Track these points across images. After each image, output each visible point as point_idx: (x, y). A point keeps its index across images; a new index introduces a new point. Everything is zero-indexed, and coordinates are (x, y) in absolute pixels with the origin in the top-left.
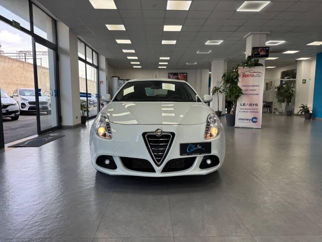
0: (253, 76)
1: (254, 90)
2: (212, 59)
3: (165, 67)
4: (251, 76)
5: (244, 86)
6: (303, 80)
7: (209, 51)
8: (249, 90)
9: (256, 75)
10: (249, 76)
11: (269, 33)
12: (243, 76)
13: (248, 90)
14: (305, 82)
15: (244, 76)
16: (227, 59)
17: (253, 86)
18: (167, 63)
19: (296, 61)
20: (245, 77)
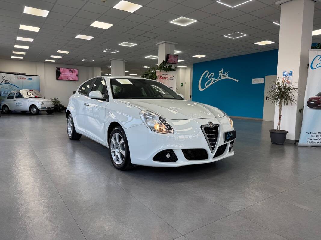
2: (113, 59)
3: (54, 61)
6: (181, 84)
7: (116, 51)
9: (170, 78)
11: (177, 44)
14: (182, 86)
15: (161, 78)
16: (126, 61)
18: (60, 57)
19: (176, 68)
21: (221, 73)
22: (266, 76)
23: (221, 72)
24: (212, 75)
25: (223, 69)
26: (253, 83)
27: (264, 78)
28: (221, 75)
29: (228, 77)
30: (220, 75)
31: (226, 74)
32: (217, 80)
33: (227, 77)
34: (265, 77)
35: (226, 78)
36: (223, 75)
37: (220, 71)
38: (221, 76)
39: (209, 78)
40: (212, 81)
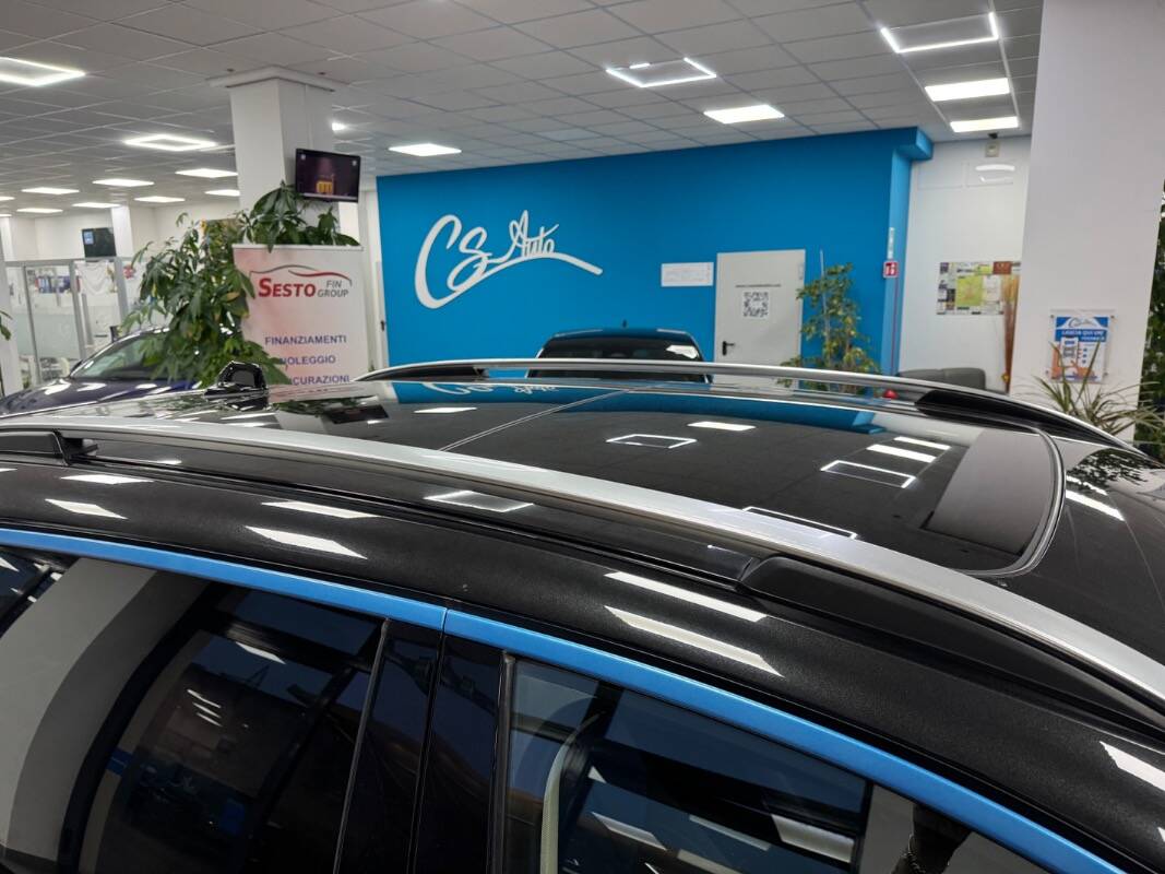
0: (311, 291)
1: (327, 360)
4: (302, 289)
5: (277, 341)
8: (300, 360)
9: (324, 288)
10: (294, 290)
12: (264, 291)
13: (296, 361)
15: (270, 290)
17: (319, 340)
20: (275, 295)
21: (519, 233)
22: (721, 257)
23: (519, 227)
24: (479, 235)
25: (525, 215)
26: (664, 284)
27: (711, 265)
28: (520, 240)
29: (555, 251)
30: (515, 240)
31: (542, 234)
32: (504, 262)
33: (548, 249)
34: (714, 260)
35: (545, 254)
36: (530, 240)
37: (514, 223)
38: (523, 246)
39: (463, 248)
40: (482, 266)
